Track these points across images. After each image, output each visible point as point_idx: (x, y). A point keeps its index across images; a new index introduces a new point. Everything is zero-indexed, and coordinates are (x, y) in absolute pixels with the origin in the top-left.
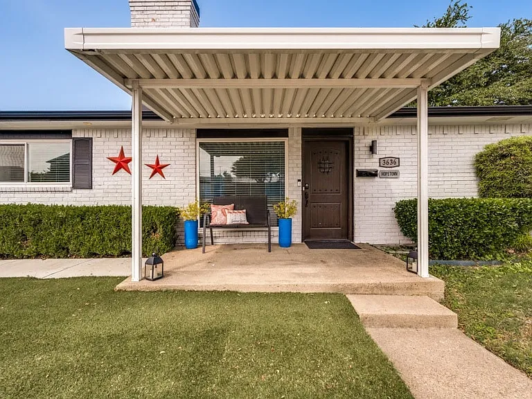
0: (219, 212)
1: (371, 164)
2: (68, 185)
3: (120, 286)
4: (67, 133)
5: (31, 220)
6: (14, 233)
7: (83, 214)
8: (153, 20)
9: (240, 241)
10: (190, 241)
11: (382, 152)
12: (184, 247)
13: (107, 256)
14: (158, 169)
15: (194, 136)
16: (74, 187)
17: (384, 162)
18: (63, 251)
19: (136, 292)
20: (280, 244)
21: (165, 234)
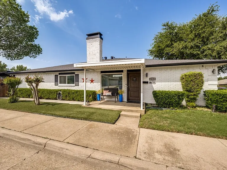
0: (105, 92)
1: (147, 80)
2: (74, 85)
3: (82, 106)
4: (74, 73)
5: (68, 93)
6: (65, 95)
7: (77, 92)
8: (92, 44)
9: (111, 100)
10: (98, 99)
11: (150, 76)
12: (97, 100)
13: (81, 101)
14: (92, 81)
15: (100, 73)
16: (75, 85)
17: (151, 79)
18: (73, 100)
19: (85, 107)
20: (120, 101)
21: (93, 97)
